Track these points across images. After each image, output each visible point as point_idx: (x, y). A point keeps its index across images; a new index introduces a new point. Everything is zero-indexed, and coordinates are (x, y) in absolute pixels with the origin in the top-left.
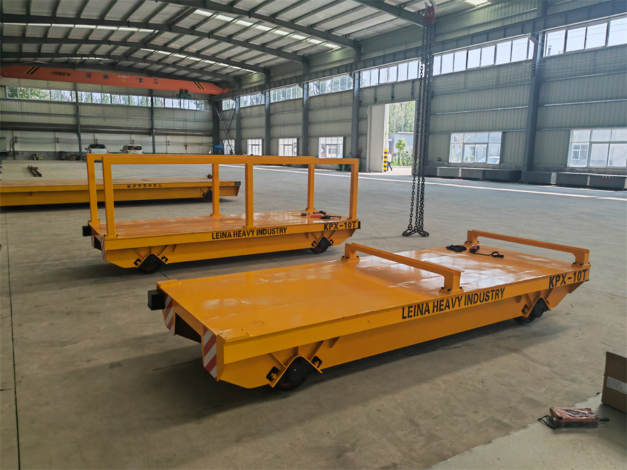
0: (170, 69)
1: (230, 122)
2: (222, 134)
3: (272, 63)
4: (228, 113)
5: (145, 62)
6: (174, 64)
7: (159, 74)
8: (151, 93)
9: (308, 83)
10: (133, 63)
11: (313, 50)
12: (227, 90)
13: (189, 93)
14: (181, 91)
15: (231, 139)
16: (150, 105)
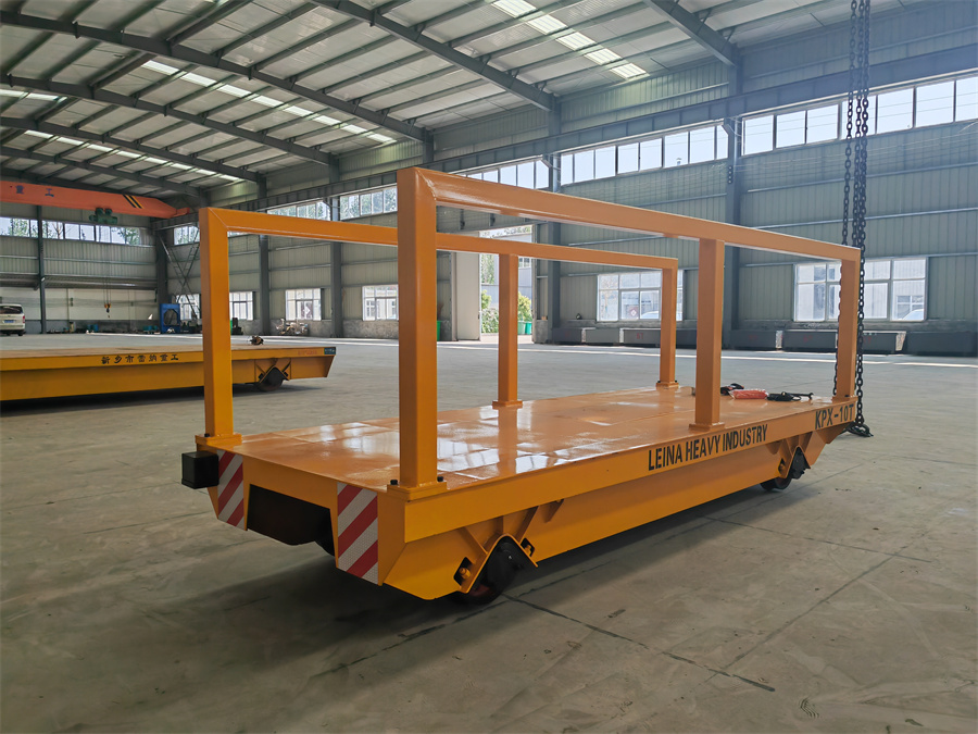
0: (79, 172)
1: (189, 265)
2: (174, 285)
3: (271, 165)
4: (186, 249)
5: (30, 158)
6: (86, 163)
7: (53, 180)
8: (38, 214)
9: (339, 197)
10: (7, 158)
11: (348, 144)
12: (183, 212)
13: (113, 215)
14: (98, 211)
15: (192, 294)
16: (35, 235)
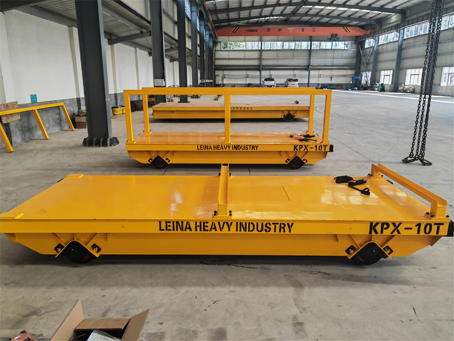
0: (325, 20)
1: (369, 57)
2: (363, 68)
3: (408, 4)
4: (369, 50)
5: (307, 16)
6: (328, 15)
7: (318, 24)
8: (311, 39)
10: (299, 17)
12: (369, 32)
13: (338, 37)
14: (332, 36)
15: (369, 71)
16: (309, 48)
